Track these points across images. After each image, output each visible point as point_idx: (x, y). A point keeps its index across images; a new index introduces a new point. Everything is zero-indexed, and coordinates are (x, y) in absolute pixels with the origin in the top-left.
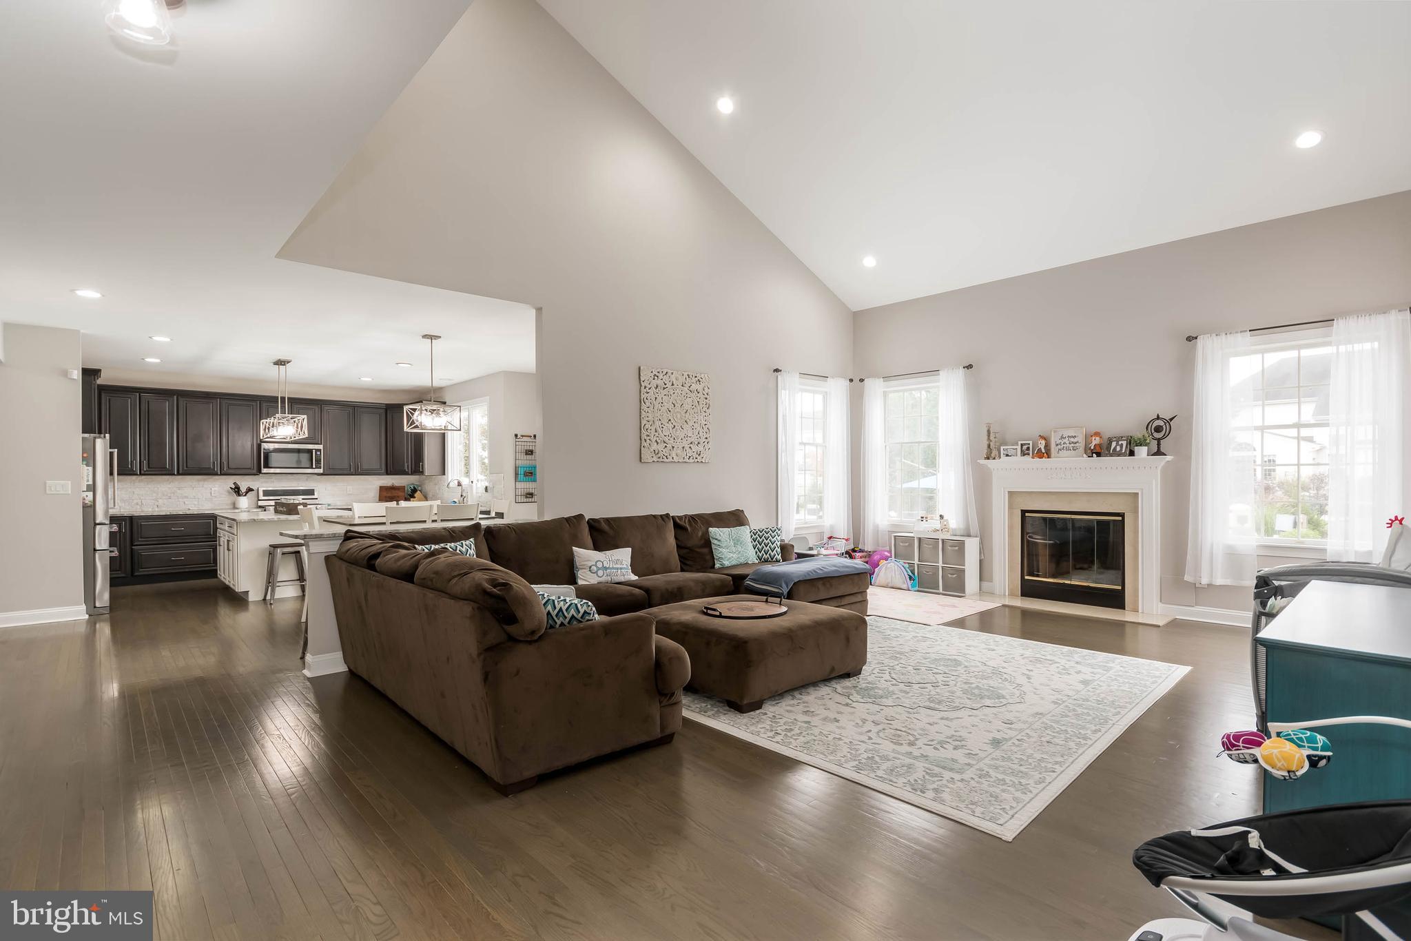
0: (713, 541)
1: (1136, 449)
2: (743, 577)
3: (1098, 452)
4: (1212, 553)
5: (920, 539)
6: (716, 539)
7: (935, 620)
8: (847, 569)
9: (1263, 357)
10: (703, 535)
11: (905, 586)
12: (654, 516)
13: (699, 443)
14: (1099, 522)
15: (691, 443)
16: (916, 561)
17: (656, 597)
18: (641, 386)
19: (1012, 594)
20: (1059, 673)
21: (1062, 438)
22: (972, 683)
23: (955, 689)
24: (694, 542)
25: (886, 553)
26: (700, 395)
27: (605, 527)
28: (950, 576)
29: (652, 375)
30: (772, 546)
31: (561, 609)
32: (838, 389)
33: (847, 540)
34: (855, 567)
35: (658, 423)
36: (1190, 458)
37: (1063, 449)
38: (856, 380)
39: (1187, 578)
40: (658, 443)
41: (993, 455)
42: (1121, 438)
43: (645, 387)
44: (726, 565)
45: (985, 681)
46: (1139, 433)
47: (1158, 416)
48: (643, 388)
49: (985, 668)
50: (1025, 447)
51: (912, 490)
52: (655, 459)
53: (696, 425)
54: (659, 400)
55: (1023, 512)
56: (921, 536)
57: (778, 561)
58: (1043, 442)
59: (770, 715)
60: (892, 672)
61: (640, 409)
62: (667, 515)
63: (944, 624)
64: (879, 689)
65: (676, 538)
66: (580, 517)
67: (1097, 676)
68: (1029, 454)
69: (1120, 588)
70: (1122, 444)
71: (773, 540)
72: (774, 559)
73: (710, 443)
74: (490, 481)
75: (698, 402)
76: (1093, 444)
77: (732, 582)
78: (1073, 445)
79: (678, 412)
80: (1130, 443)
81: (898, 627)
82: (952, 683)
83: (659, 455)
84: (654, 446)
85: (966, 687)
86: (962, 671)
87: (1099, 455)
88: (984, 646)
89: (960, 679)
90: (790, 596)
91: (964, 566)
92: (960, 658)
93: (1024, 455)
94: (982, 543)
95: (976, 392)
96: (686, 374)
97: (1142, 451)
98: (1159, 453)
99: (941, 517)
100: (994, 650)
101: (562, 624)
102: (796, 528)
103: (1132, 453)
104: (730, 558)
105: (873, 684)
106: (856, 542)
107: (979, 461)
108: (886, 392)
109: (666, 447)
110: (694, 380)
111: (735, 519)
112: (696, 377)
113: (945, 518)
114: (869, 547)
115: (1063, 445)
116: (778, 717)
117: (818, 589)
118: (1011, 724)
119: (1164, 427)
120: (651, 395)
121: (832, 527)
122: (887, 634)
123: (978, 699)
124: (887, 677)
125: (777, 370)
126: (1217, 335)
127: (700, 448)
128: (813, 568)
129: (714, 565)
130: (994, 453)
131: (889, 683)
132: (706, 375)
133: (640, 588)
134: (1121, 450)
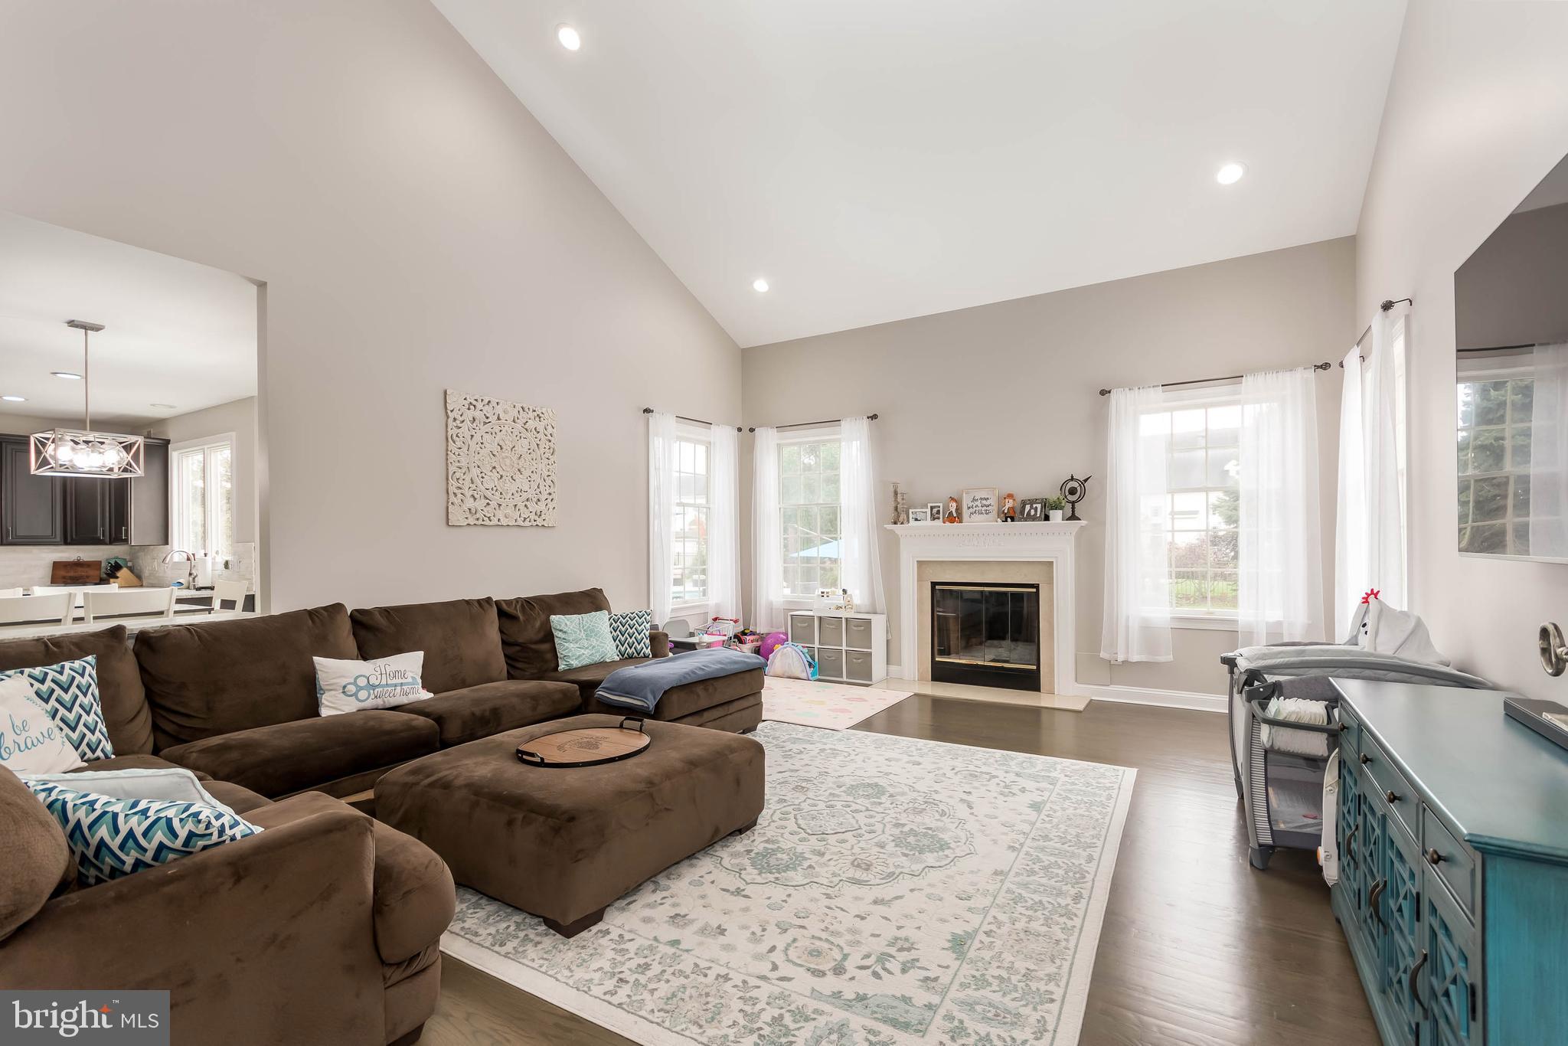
0: (556, 633)
1: (1052, 513)
2: (592, 685)
3: (1009, 517)
4: (1127, 627)
5: (820, 618)
6: (561, 631)
7: (845, 721)
8: (736, 666)
9: (1172, 415)
10: (542, 624)
11: (804, 675)
12: (468, 602)
13: (539, 500)
14: (1013, 594)
15: (527, 500)
16: (817, 645)
17: (453, 729)
18: (448, 417)
19: (921, 679)
20: (1002, 794)
21: (974, 500)
22: (904, 825)
23: (883, 838)
24: (528, 634)
25: (782, 636)
26: (541, 436)
27: (382, 621)
28: (854, 660)
29: (466, 403)
30: (639, 637)
31: (131, 834)
32: (724, 438)
33: (736, 621)
34: (745, 662)
35: (475, 472)
36: (1104, 523)
37: (975, 512)
38: (746, 430)
39: (1103, 655)
40: (475, 499)
41: (901, 519)
42: (1035, 501)
43: (455, 419)
44: (574, 666)
45: (918, 819)
46: (1053, 495)
47: (1072, 477)
48: (450, 420)
49: (915, 795)
50: (935, 510)
51: (808, 560)
52: (472, 521)
53: (534, 477)
54: (477, 438)
55: (934, 584)
56: (822, 615)
57: (646, 657)
58: (954, 505)
59: (614, 935)
60: (798, 817)
61: (447, 450)
62: (488, 600)
63: (852, 728)
64: (783, 851)
65: (501, 631)
66: (338, 607)
67: (1046, 794)
68: (939, 518)
69: (1035, 667)
70: (1036, 507)
71: (640, 628)
72: (642, 654)
73: (555, 501)
74: (234, 554)
75: (538, 445)
76: (1007, 507)
77: (578, 692)
78: (985, 508)
79: (507, 457)
80: (1044, 506)
81: (800, 736)
82: (878, 827)
83: (478, 516)
84: (470, 503)
85: (897, 831)
86: (888, 805)
87: (1013, 519)
88: (906, 758)
89: (887, 819)
90: (657, 713)
91: (871, 648)
92: (882, 782)
93: (934, 519)
94: (888, 621)
95: (882, 447)
96: (518, 406)
97: (1056, 516)
98: (1073, 517)
99: (845, 591)
100: (919, 764)
101: (138, 864)
102: (672, 610)
103: (1047, 518)
104: (579, 656)
105: (773, 842)
106: (746, 623)
107: (885, 526)
108: (780, 444)
109: (488, 504)
110: (531, 415)
111: (590, 601)
112: (534, 411)
113: (848, 593)
114: (762, 628)
115: (975, 509)
116: (627, 936)
117: (698, 696)
118: (969, 898)
119: (1079, 489)
120: (465, 430)
121: (717, 605)
122: (787, 749)
123: (917, 854)
124: (791, 825)
125: (647, 411)
126: (1130, 389)
127: (541, 506)
128: (691, 668)
129: (558, 666)
130: (903, 516)
131: (797, 837)
132: (549, 411)
133: (427, 715)
134: (1036, 514)
